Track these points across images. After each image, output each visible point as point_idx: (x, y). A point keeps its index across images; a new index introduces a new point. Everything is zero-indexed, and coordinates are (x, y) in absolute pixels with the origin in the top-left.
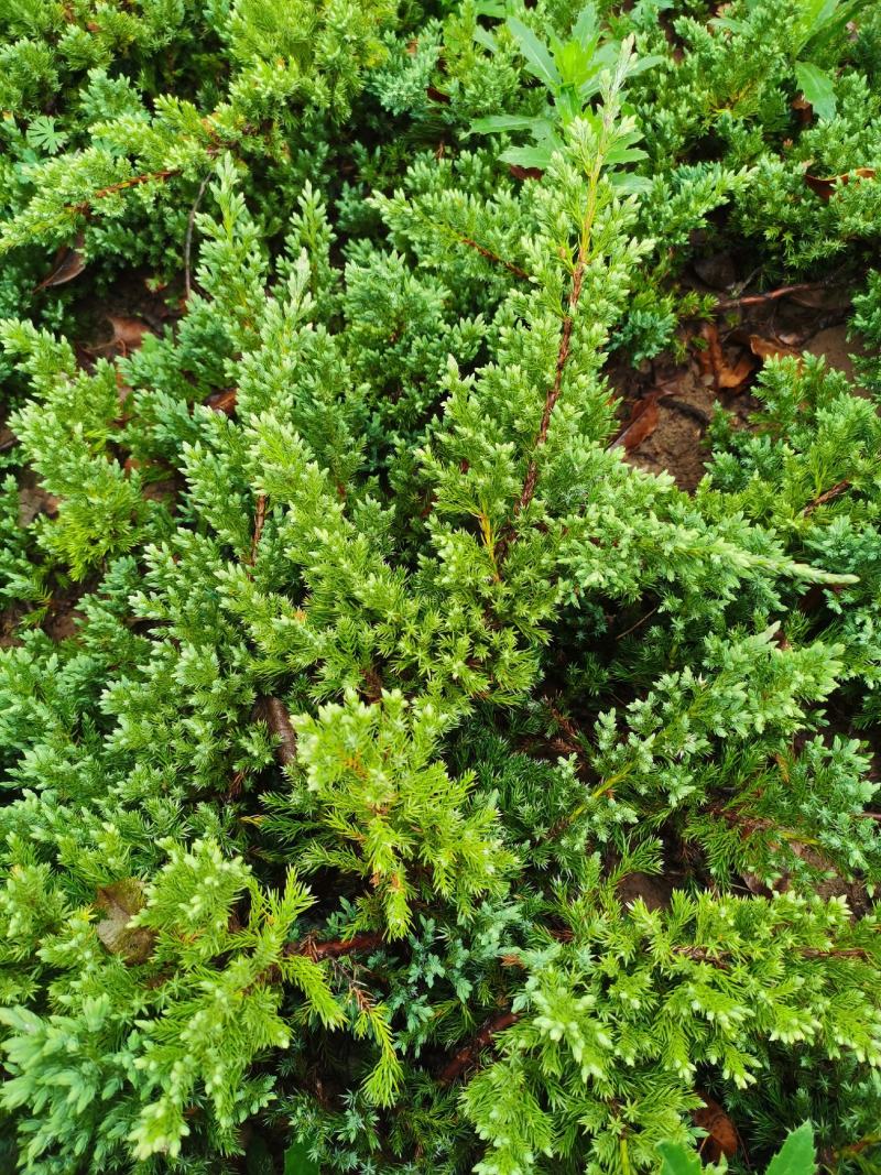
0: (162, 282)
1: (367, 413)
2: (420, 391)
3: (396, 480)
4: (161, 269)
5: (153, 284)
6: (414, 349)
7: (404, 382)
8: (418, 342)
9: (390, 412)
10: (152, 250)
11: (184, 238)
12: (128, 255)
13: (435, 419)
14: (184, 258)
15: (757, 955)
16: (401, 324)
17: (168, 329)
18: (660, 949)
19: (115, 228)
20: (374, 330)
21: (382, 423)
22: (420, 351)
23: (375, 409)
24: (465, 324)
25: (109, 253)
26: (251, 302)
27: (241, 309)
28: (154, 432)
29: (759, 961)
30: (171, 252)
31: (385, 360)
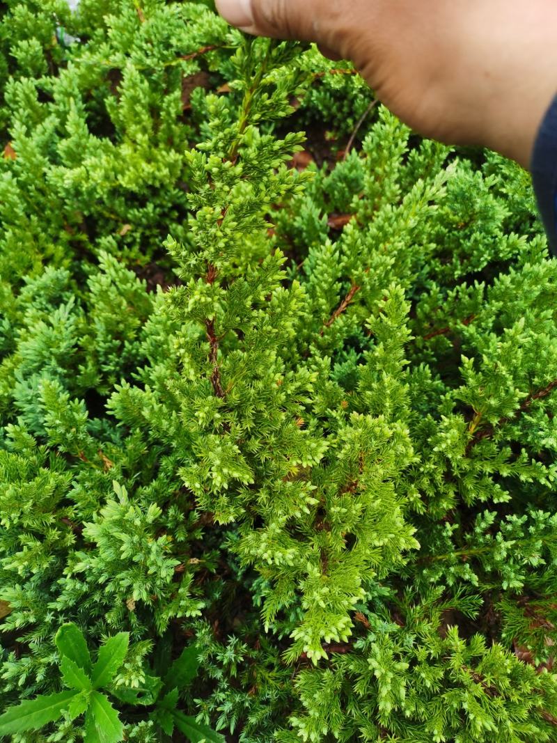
0: (334, 136)
1: (423, 263)
2: (461, 264)
3: (422, 310)
4: (338, 128)
5: (329, 135)
6: (472, 238)
7: (455, 255)
8: (477, 235)
9: (437, 269)
10: (339, 115)
11: (361, 116)
12: (325, 113)
13: (464, 285)
14: (355, 128)
15: (515, 699)
16: (472, 219)
17: (325, 165)
18: (456, 662)
19: (325, 94)
20: (451, 217)
21: (428, 273)
22: (476, 241)
23: (428, 262)
24: (513, 236)
25: (315, 108)
26: (387, 168)
27: (379, 170)
28: (295, 220)
29: (514, 703)
30: (350, 121)
31: (449, 237)
